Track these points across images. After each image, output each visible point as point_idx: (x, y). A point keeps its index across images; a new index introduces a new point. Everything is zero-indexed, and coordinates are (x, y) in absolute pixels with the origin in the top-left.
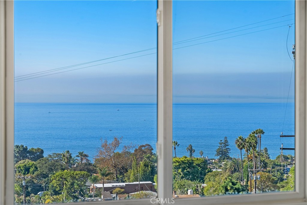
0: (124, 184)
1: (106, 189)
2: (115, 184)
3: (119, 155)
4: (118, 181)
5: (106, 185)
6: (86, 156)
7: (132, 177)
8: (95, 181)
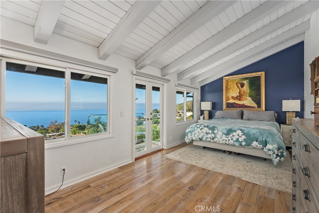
0: (59, 133)
1: (53, 135)
2: (56, 134)
3: (57, 125)
4: (56, 133)
5: (53, 134)
6: (43, 126)
7: (61, 131)
8: (49, 133)
